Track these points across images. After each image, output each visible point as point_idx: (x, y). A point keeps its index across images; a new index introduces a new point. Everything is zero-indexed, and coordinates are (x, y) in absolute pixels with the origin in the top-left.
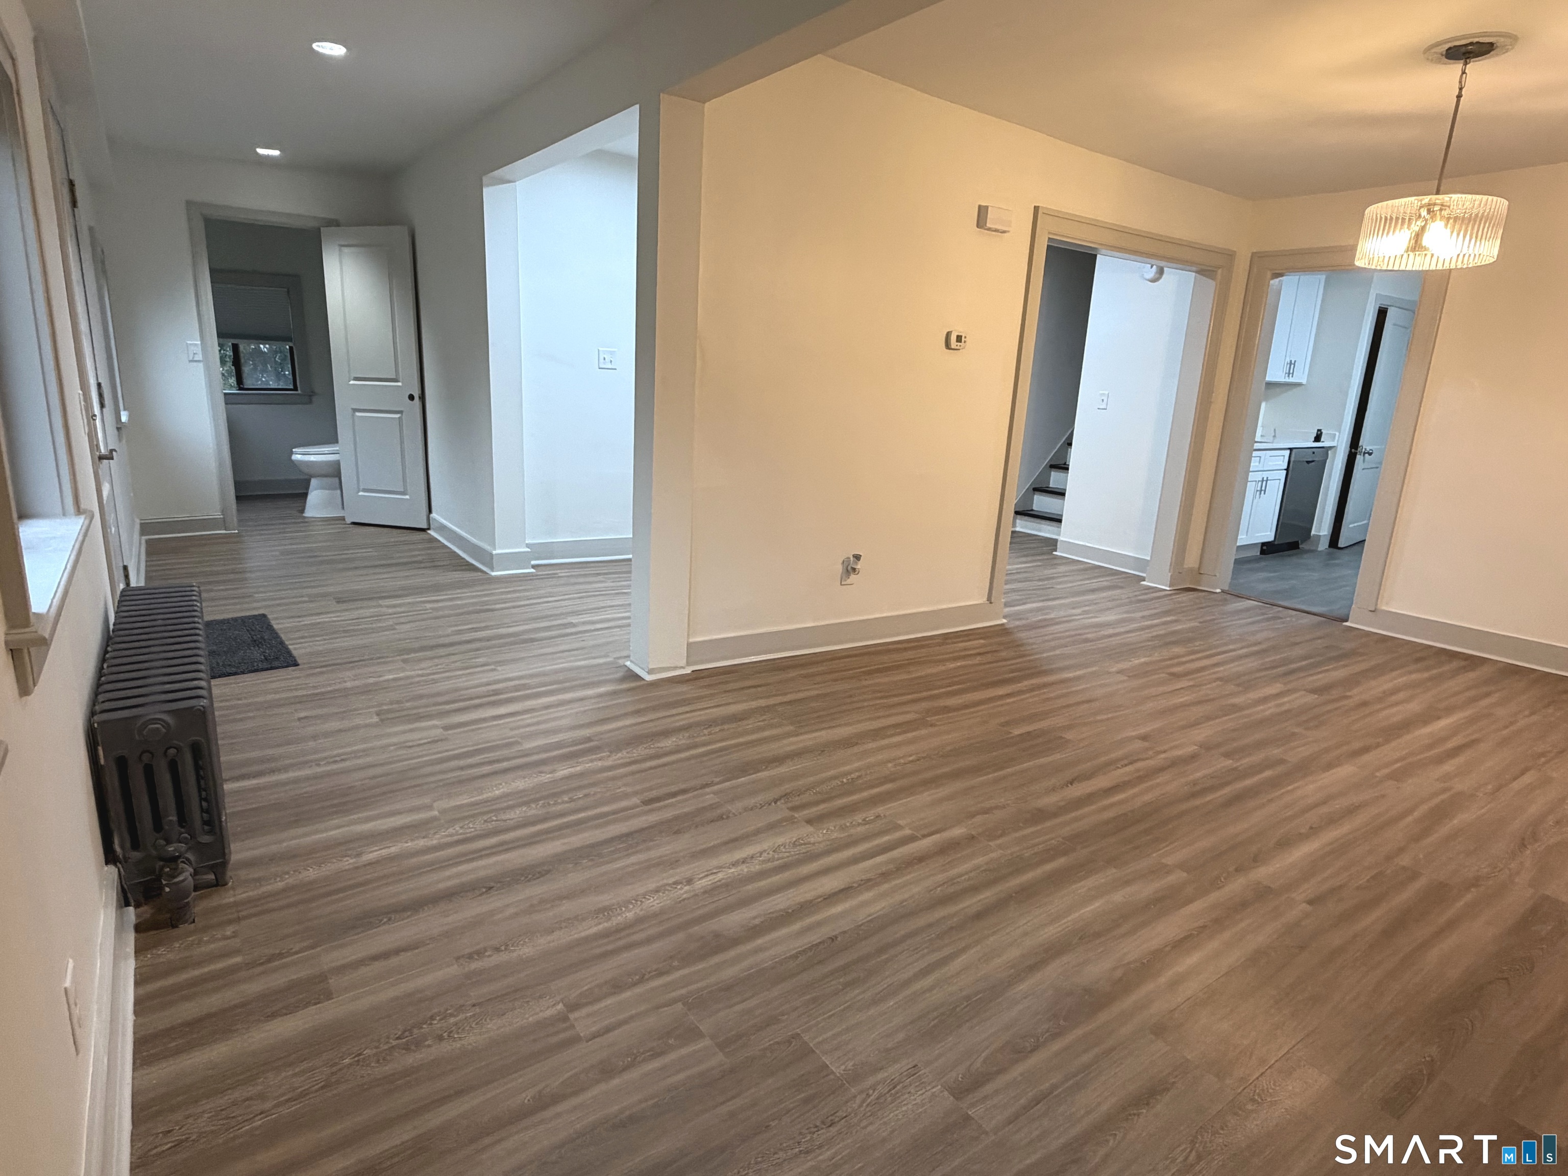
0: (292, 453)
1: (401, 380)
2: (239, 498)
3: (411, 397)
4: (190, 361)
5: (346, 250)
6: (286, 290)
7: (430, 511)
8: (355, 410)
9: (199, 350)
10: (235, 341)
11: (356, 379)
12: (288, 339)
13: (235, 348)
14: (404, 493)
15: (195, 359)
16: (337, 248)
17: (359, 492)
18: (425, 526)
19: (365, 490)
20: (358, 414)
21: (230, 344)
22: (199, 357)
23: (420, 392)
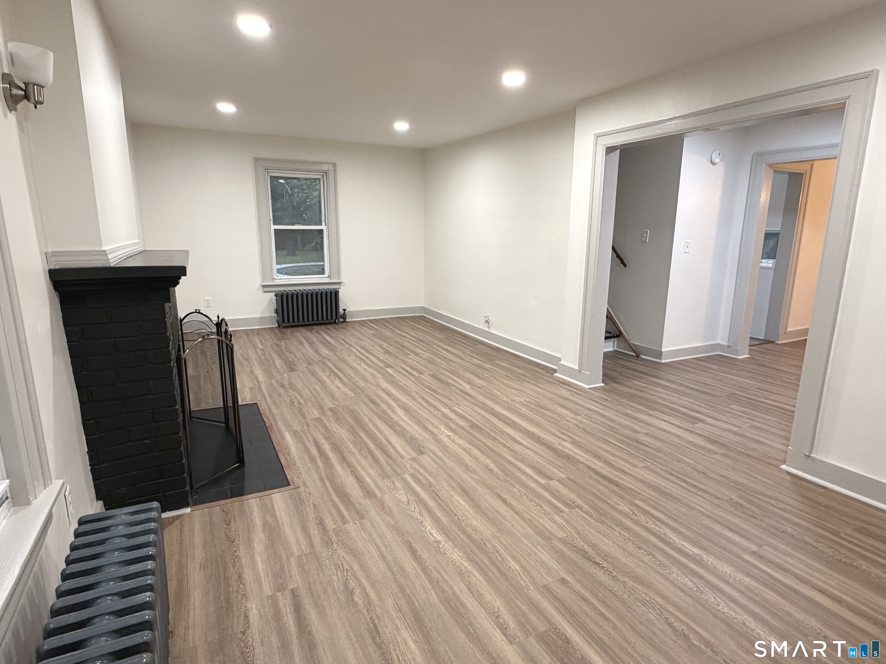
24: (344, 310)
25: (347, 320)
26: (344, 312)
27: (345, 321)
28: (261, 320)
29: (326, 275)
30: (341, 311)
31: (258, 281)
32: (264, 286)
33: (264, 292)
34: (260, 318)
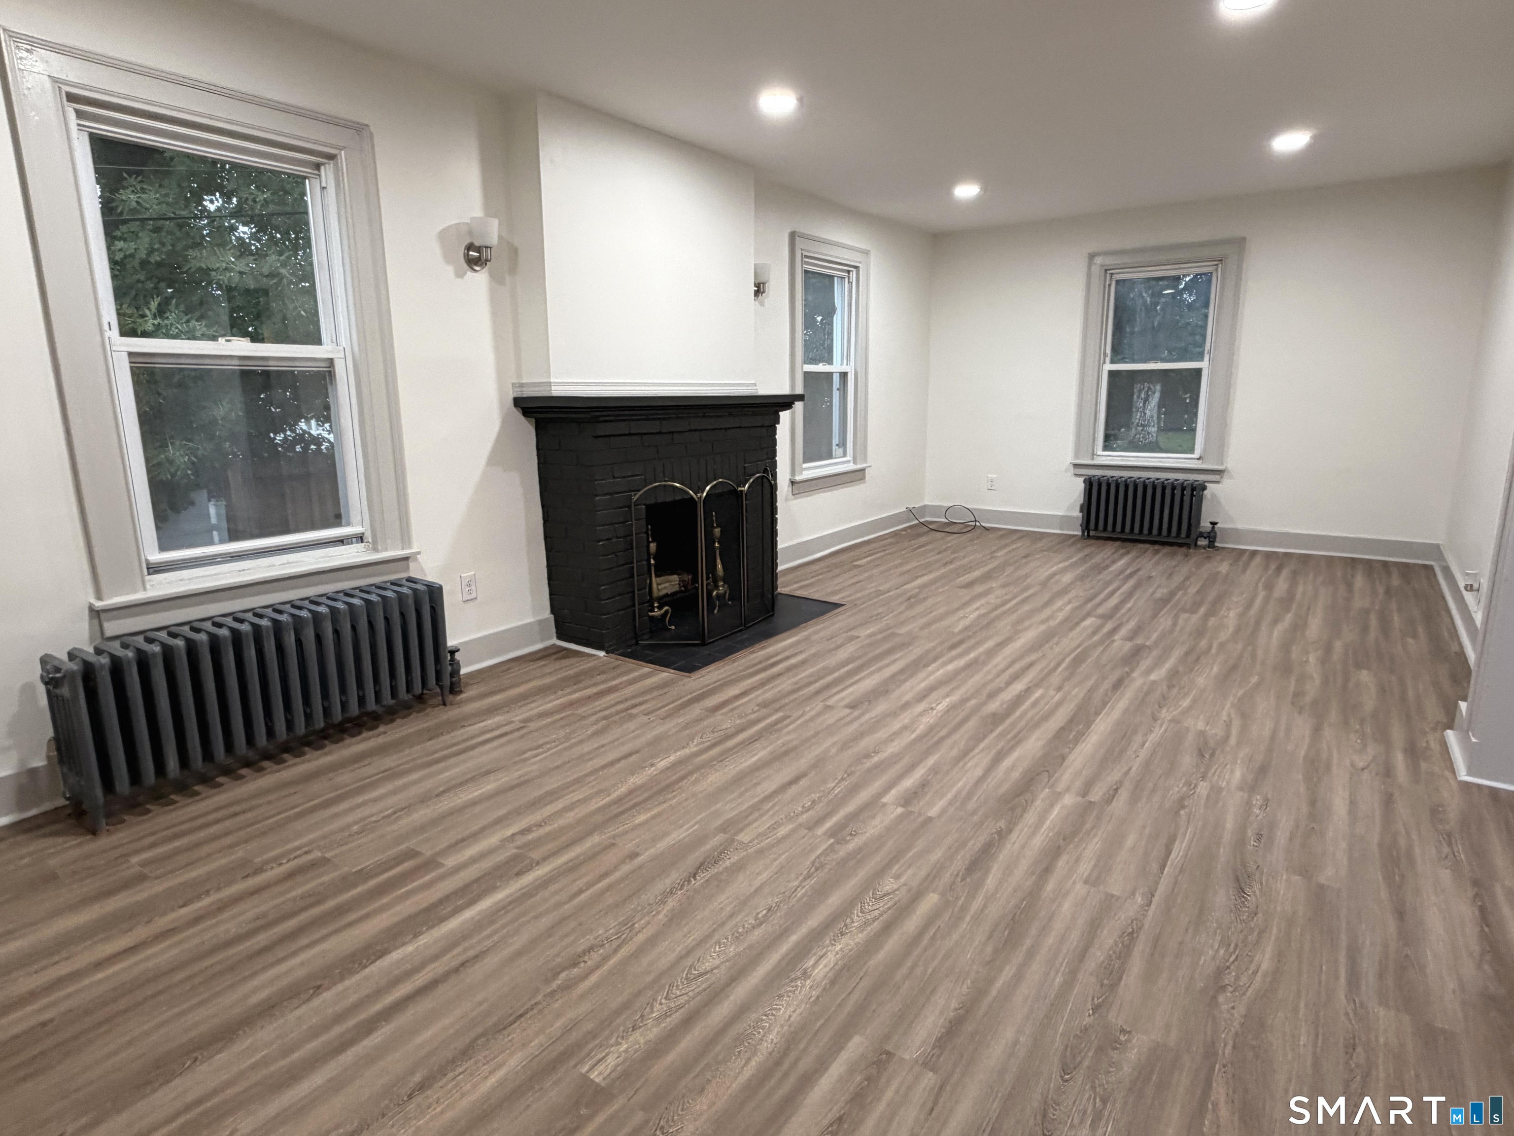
24: (1214, 524)
25: (1216, 544)
26: (1213, 528)
27: (1211, 545)
28: (1064, 520)
29: (1196, 455)
30: (1205, 525)
31: (1069, 458)
32: (1076, 466)
33: (1076, 475)
34: (1063, 517)
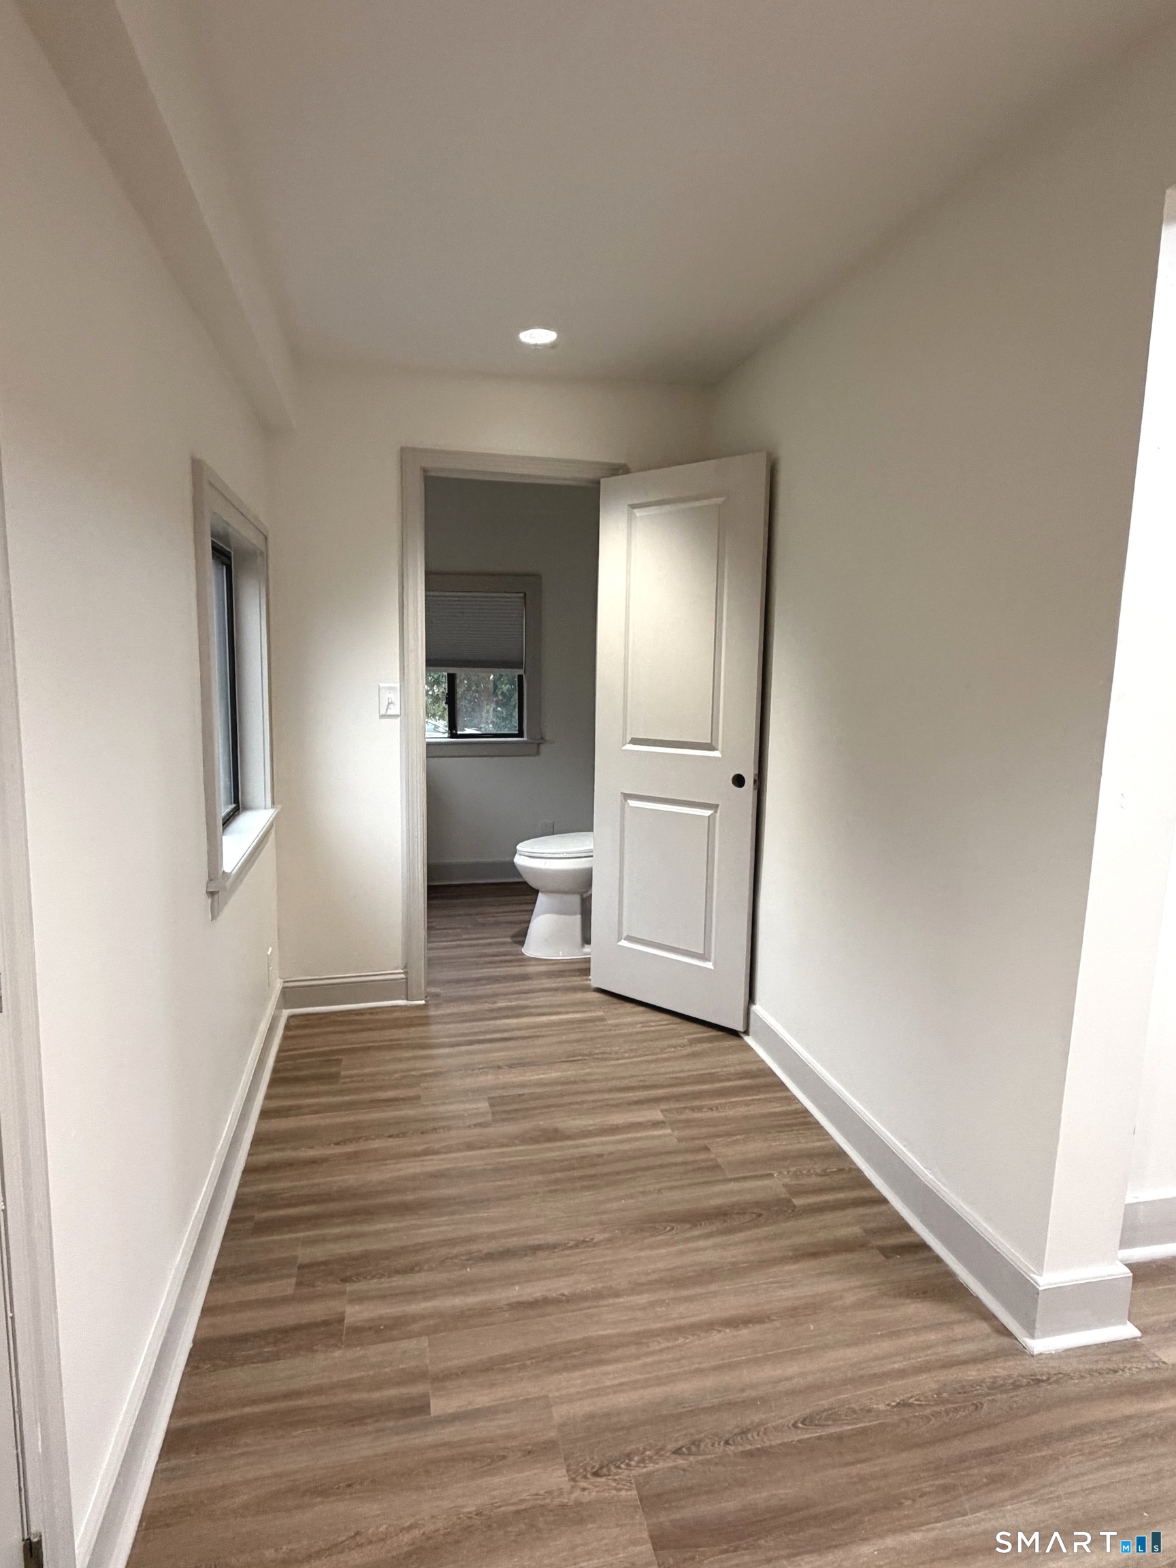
0: (515, 852)
1: (720, 747)
2: (434, 892)
3: (739, 781)
4: (382, 716)
5: (638, 513)
6: (522, 595)
7: (751, 998)
8: (627, 796)
9: (396, 697)
10: (452, 670)
11: (635, 741)
12: (517, 664)
13: (452, 679)
14: (704, 957)
15: (390, 712)
16: (626, 508)
17: (619, 940)
18: (739, 1027)
19: (630, 939)
20: (632, 803)
21: (445, 674)
22: (395, 710)
23: (757, 772)
